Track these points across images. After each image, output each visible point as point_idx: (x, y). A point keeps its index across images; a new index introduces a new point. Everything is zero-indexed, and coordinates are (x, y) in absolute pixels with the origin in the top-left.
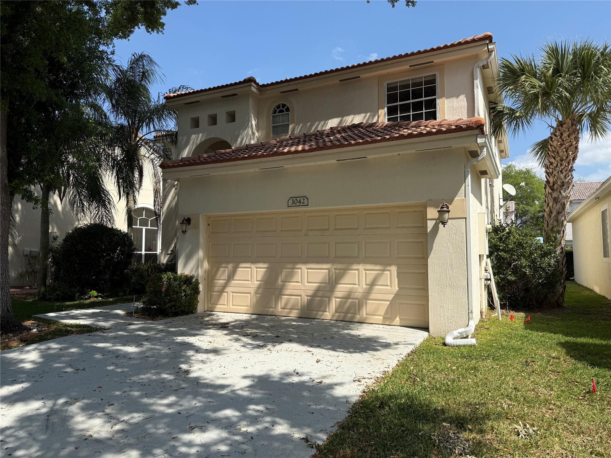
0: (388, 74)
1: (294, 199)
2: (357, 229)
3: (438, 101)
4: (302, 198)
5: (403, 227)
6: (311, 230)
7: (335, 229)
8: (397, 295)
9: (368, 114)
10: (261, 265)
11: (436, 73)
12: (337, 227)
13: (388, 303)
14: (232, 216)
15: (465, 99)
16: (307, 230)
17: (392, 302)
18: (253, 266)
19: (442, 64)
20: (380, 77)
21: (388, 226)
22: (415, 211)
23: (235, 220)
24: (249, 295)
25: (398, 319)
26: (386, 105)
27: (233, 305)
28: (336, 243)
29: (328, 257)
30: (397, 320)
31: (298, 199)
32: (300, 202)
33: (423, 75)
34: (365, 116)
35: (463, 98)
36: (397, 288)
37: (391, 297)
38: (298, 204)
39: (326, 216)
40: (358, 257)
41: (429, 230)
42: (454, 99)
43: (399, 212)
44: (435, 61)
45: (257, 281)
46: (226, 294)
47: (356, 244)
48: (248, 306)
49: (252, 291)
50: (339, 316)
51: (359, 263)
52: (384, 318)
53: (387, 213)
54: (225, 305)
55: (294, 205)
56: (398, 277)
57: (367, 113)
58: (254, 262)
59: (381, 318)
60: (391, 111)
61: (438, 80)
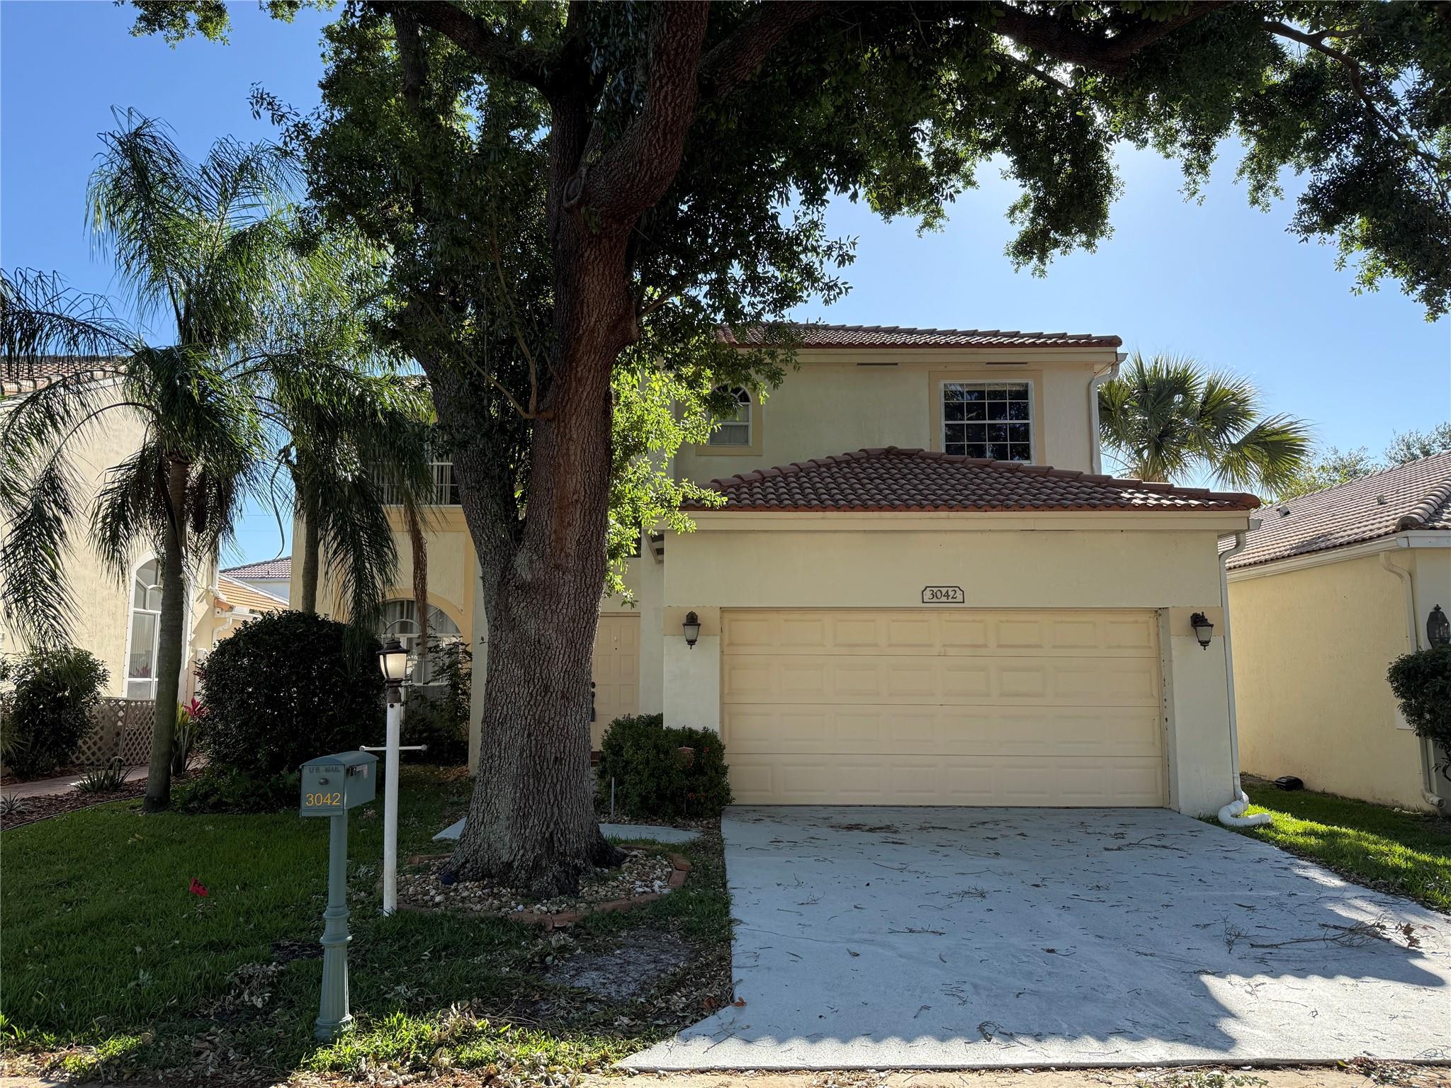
0: (946, 370)
1: (935, 590)
2: (1040, 646)
3: (1032, 430)
4: (950, 589)
5: (1119, 647)
6: (952, 645)
7: (998, 646)
11: (1030, 383)
12: (1002, 643)
20: (931, 371)
21: (1093, 644)
22: (1136, 622)
26: (945, 422)
27: (786, 790)
28: (1000, 670)
29: (989, 694)
31: (944, 590)
32: (948, 596)
33: (1008, 381)
38: (944, 599)
40: (1043, 695)
43: (1112, 623)
44: (1031, 363)
46: (769, 768)
47: (1040, 673)
53: (1090, 622)
55: (935, 600)
58: (830, 705)
60: (951, 433)
61: (1032, 395)
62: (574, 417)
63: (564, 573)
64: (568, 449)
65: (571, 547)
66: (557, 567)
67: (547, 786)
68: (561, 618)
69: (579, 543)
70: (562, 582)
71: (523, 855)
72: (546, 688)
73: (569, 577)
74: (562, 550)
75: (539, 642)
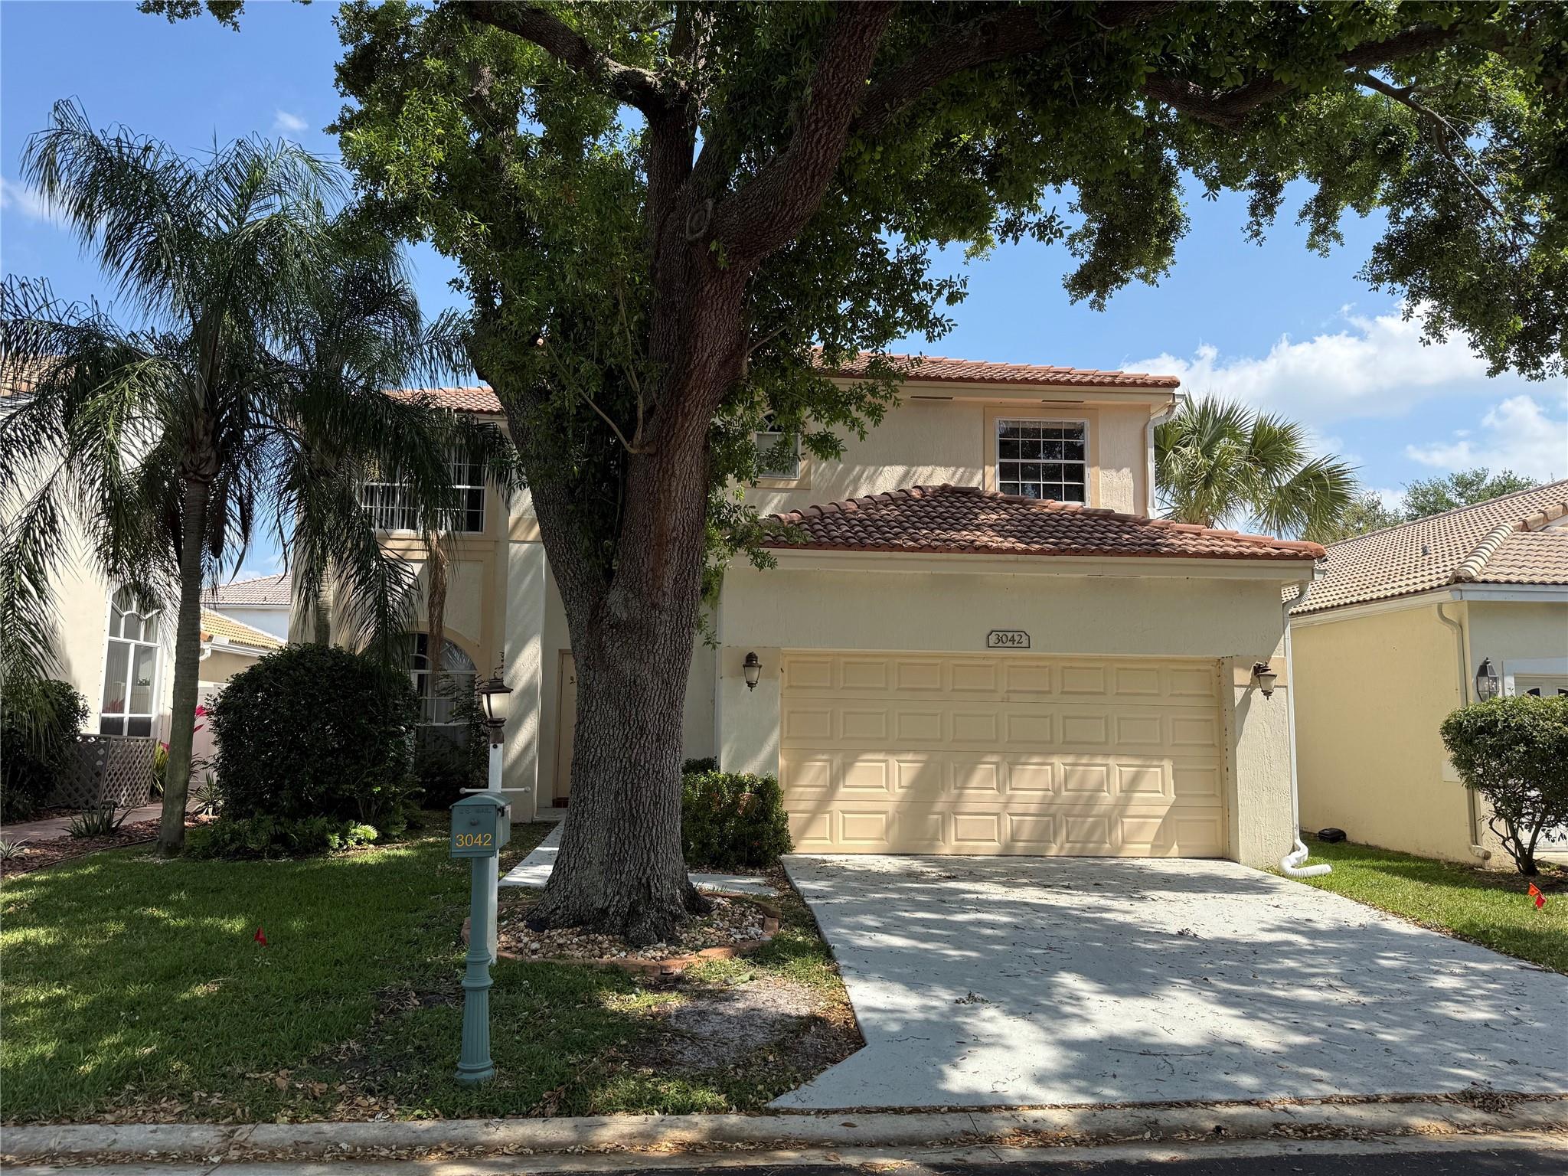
0: (1001, 405)
1: (1001, 634)
2: (1103, 694)
3: (1087, 471)
4: (1016, 634)
5: (1181, 695)
6: (1015, 691)
7: (1062, 693)
8: (1174, 807)
9: (961, 470)
10: (910, 757)
11: (1085, 421)
12: (1065, 689)
13: (1160, 820)
14: (839, 655)
15: (1130, 475)
16: (1008, 691)
17: (1166, 819)
18: (893, 761)
19: (1095, 409)
20: (986, 406)
21: (1156, 692)
22: (1199, 670)
23: (846, 663)
24: (883, 816)
25: (1175, 846)
26: (999, 460)
27: (845, 839)
28: (1065, 718)
29: (1051, 742)
30: (1175, 850)
31: (1010, 635)
32: (1013, 641)
33: (1065, 420)
34: (954, 474)
35: (1126, 471)
36: (1174, 796)
37: (1163, 811)
38: (1009, 644)
39: (1045, 667)
40: (1106, 743)
41: (1237, 703)
42: (1113, 472)
43: (1177, 671)
44: (1086, 402)
45: (902, 787)
46: (827, 816)
47: (1103, 721)
48: (882, 839)
49: (890, 807)
50: (1072, 848)
51: (1107, 755)
52: (1153, 846)
53: (1153, 670)
54: (825, 839)
55: (1000, 644)
56: (1174, 777)
57: (958, 467)
58: (891, 751)
59: (1149, 846)
60: (1005, 472)
61: (1087, 433)
62: (678, 453)
63: (660, 612)
64: (670, 485)
65: (668, 585)
66: (654, 606)
67: (643, 830)
68: (657, 658)
69: (676, 581)
70: (658, 621)
71: (618, 902)
72: (642, 729)
73: (665, 617)
74: (658, 589)
75: (635, 682)
